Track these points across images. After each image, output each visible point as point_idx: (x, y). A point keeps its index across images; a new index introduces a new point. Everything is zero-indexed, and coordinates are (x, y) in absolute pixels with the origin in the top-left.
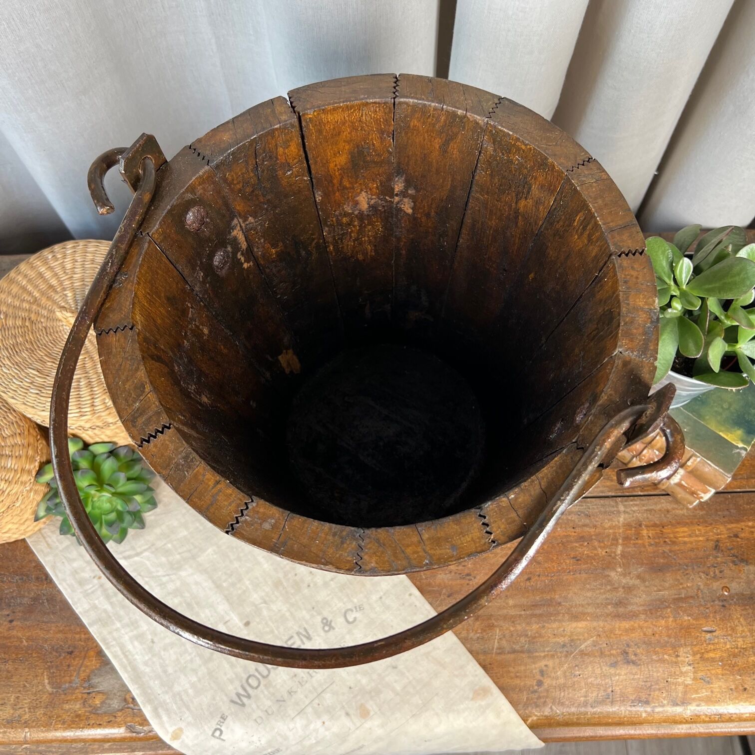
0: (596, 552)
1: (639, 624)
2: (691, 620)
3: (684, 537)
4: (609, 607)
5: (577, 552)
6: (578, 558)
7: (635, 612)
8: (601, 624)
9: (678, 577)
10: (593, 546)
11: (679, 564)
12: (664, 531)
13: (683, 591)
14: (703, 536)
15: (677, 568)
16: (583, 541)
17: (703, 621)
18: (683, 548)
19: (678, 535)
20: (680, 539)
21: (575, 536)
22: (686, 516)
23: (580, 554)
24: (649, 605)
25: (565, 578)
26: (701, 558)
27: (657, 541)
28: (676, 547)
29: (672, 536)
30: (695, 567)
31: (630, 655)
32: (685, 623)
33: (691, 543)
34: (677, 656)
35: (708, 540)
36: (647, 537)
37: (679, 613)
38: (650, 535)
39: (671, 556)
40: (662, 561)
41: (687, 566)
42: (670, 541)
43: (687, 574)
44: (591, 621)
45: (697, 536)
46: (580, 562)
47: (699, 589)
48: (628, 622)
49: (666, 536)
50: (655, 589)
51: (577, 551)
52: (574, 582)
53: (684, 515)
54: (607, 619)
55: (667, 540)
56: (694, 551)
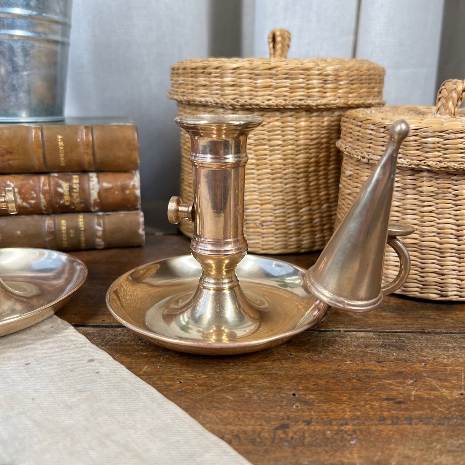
0: (436, 393)
5: (395, 393)
6: (399, 400)
10: (427, 385)
16: (404, 378)
21: (382, 371)
23: (401, 394)
25: (373, 428)
46: (403, 406)
51: (393, 390)
52: (397, 436)
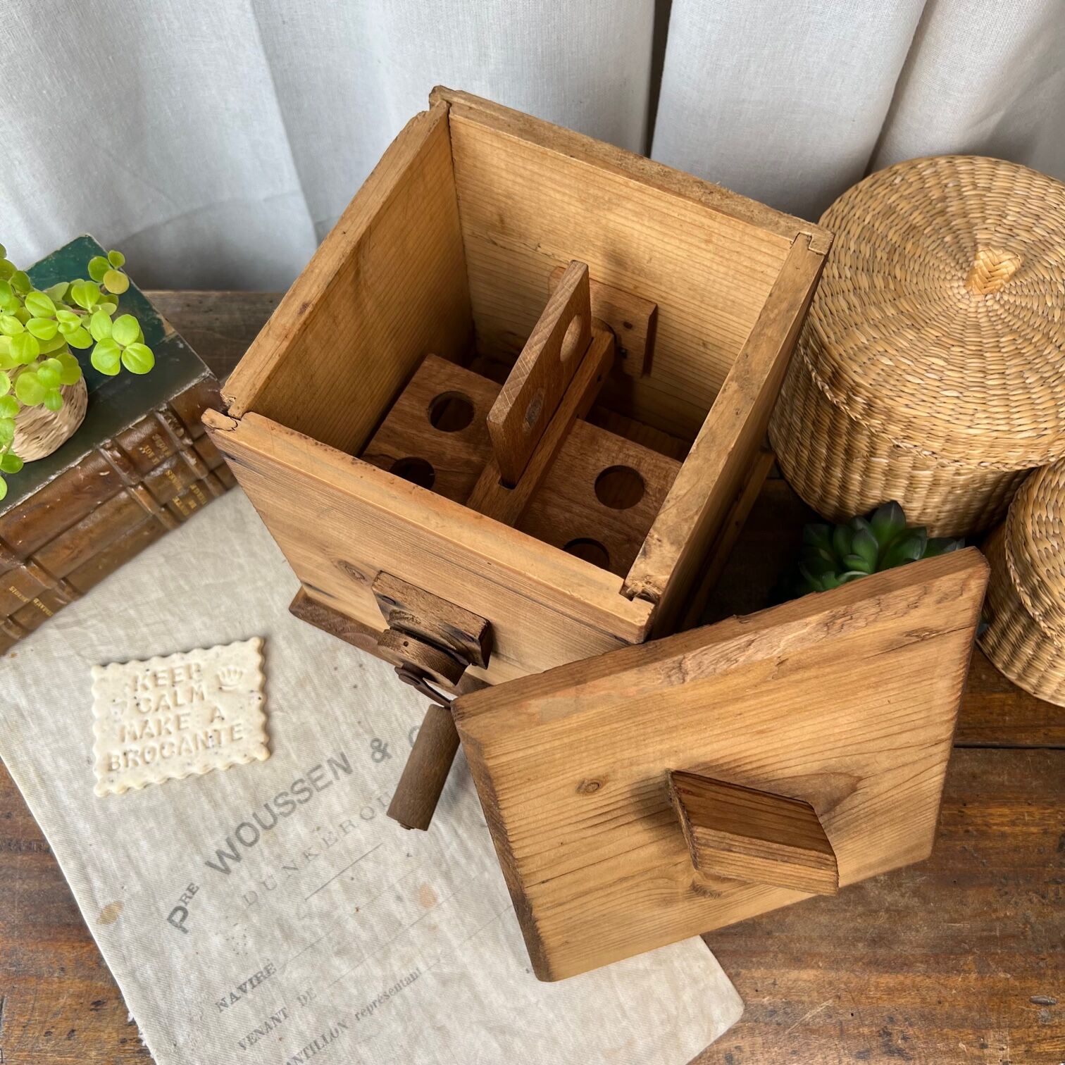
1: (914, 982)
2: (1012, 980)
3: (1002, 824)
4: (860, 945)
7: (907, 958)
8: (844, 975)
9: (990, 898)
11: (991, 872)
12: (966, 811)
13: (997, 924)
14: (1037, 825)
15: (987, 880)
17: (1032, 983)
18: (999, 844)
19: (992, 821)
20: (995, 827)
22: (1009, 787)
24: (934, 946)
26: (1033, 866)
28: (987, 842)
29: (980, 822)
30: (1022, 882)
31: (895, 1038)
32: (1000, 985)
33: (1015, 836)
34: (983, 1046)
35: (1045, 832)
37: (989, 965)
39: (977, 858)
40: (960, 866)
41: (1006, 878)
42: (977, 830)
43: (1006, 893)
44: (825, 968)
45: (1026, 824)
47: (1027, 922)
48: (894, 976)
49: (968, 821)
50: (947, 917)
53: (1002, 784)
54: (855, 967)
55: (970, 828)
56: (1020, 852)
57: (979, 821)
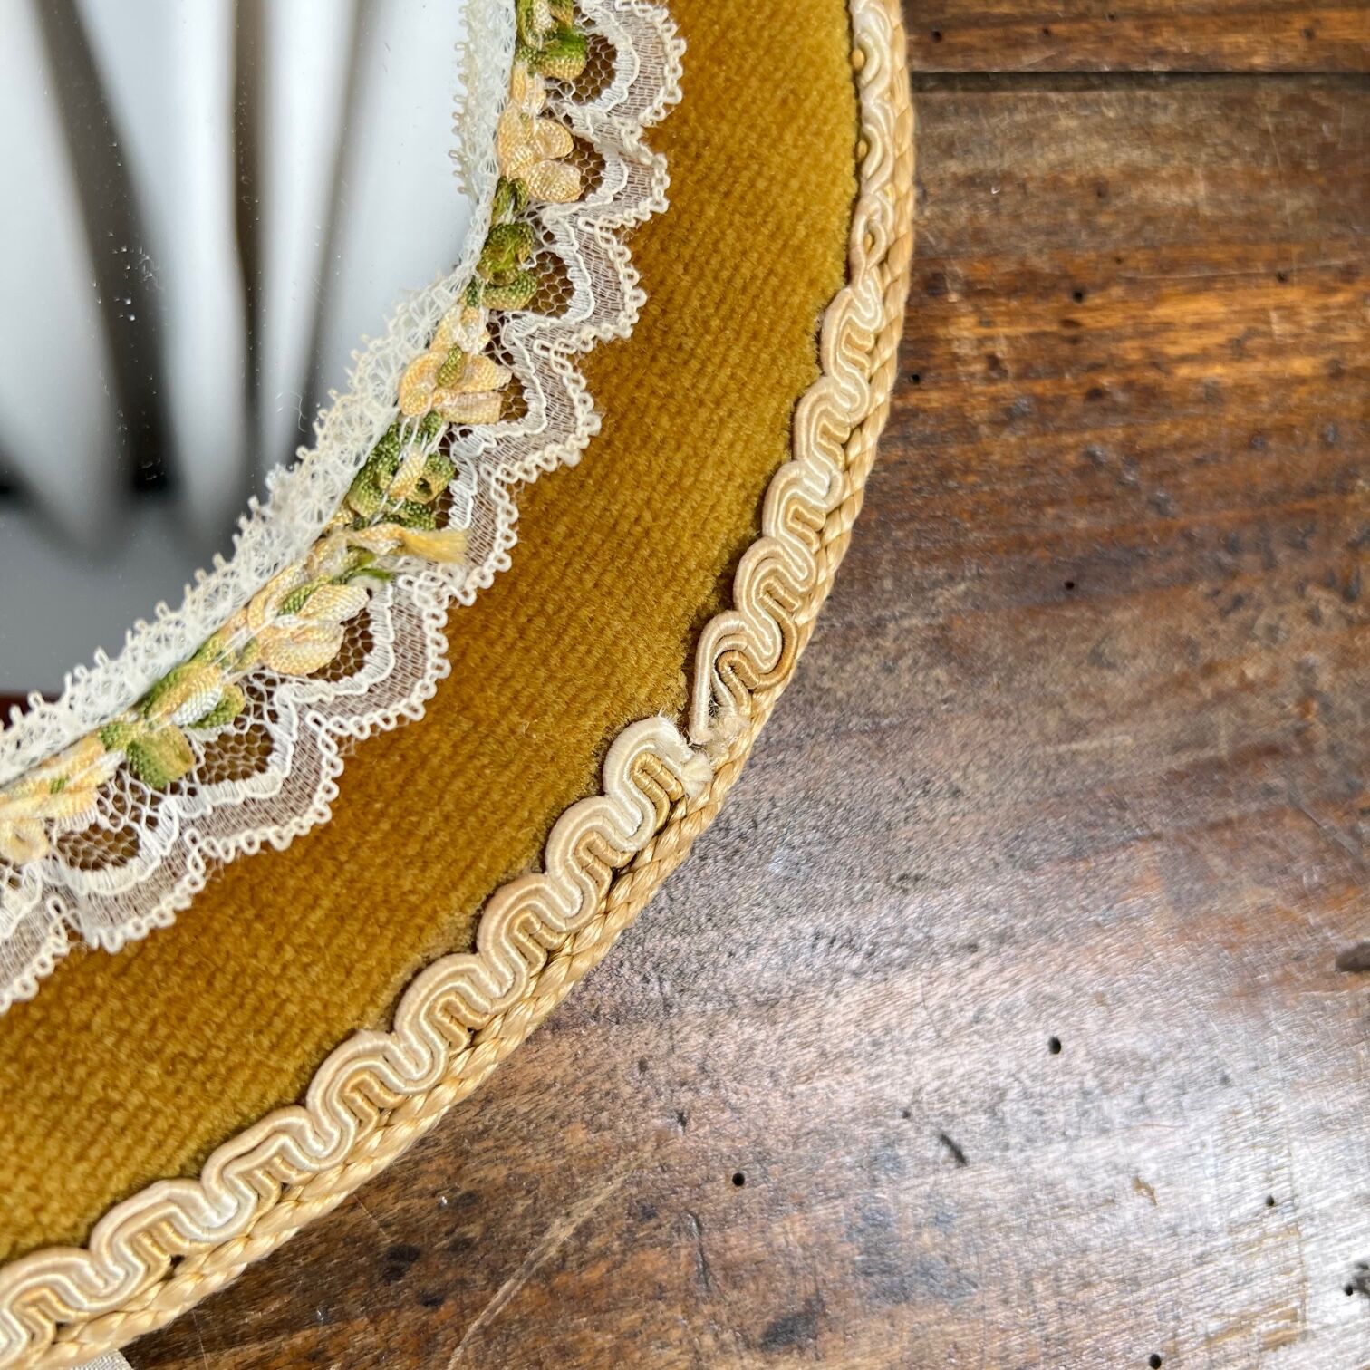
3: (1204, 357)
9: (1190, 627)
11: (1187, 536)
12: (1086, 318)
13: (1218, 715)
14: (1312, 350)
15: (1178, 563)
18: (1204, 430)
19: (1172, 351)
20: (1184, 371)
22: (1214, 225)
26: (1311, 493)
27: (1042, 387)
28: (1165, 425)
29: (1134, 357)
30: (1282, 554)
33: (1248, 393)
35: (1336, 373)
36: (978, 368)
37: (1205, 867)
38: (1001, 350)
39: (1134, 489)
40: (1081, 523)
41: (1233, 547)
42: (1128, 386)
43: (1238, 602)
45: (1277, 351)
47: (1310, 693)
49: (1098, 355)
50: (1052, 720)
53: (1192, 214)
55: (1105, 381)
56: (1267, 451)
57: (1131, 351)
